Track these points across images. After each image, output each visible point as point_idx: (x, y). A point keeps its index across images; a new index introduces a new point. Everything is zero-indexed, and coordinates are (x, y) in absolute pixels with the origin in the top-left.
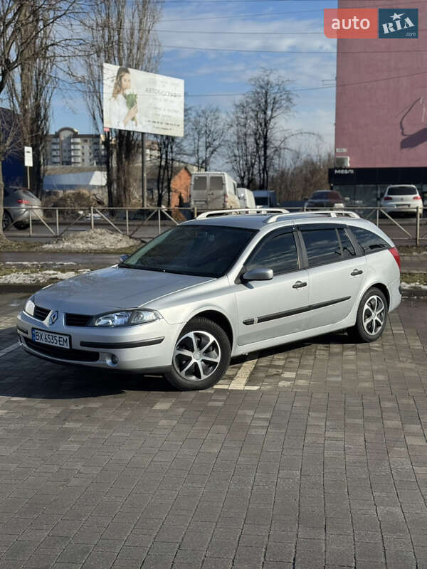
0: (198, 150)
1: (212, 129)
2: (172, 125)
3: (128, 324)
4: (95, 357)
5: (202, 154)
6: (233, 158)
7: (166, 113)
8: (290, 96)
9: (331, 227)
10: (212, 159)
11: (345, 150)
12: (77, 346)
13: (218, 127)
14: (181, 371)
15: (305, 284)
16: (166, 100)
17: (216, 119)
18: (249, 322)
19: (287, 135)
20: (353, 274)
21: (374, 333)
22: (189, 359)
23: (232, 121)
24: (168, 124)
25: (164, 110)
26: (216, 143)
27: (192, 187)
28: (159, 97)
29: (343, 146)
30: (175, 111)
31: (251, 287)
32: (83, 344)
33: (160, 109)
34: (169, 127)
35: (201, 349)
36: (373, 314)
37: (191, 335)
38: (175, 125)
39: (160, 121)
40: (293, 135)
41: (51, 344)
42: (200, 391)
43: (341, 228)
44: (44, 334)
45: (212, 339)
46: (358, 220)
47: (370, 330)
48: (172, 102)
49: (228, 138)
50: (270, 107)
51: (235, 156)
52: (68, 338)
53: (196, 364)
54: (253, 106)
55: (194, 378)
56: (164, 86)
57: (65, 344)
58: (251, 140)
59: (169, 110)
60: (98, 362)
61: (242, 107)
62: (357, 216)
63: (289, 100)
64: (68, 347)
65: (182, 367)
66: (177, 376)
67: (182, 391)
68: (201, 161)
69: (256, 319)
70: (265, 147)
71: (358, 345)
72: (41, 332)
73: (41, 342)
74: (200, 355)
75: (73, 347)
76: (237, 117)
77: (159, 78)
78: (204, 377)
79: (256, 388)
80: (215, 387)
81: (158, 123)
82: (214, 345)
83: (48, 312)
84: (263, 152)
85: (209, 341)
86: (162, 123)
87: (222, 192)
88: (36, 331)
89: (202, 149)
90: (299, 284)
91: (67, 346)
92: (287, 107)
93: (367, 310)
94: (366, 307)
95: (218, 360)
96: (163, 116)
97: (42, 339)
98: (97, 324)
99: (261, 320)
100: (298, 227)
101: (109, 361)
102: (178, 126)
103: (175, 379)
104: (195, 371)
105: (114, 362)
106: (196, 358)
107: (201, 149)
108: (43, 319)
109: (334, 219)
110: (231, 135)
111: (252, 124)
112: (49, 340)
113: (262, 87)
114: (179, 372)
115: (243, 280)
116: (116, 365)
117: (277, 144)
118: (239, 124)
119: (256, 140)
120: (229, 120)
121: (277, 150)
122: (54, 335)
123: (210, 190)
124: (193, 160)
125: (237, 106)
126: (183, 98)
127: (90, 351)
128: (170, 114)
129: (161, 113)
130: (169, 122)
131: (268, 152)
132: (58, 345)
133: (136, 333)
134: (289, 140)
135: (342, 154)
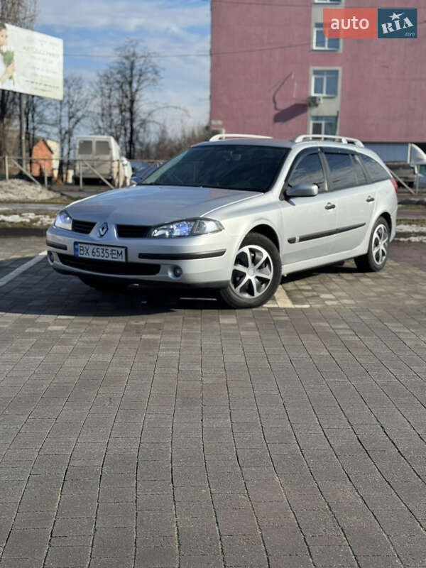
0: (60, 121)
1: (75, 99)
2: (50, 86)
3: (192, 234)
4: (156, 269)
5: (66, 125)
6: (97, 130)
7: (44, 73)
8: (158, 69)
9: (347, 152)
10: (75, 131)
11: (220, 122)
12: (134, 258)
13: (82, 97)
14: (235, 287)
15: (333, 207)
16: (44, 60)
17: (80, 88)
18: (292, 241)
19: (153, 108)
20: (368, 201)
21: (380, 263)
22: (243, 275)
23: (97, 91)
24: (46, 85)
25: (43, 70)
26: (79, 114)
27: (77, 151)
28: (37, 56)
29: (218, 118)
30: (55, 73)
31: (293, 204)
32: (142, 256)
33: (38, 69)
34: (48, 88)
35: (255, 265)
36: (380, 243)
37: (246, 249)
38: (54, 87)
39: (39, 82)
40: (159, 108)
41: (100, 258)
42: (254, 309)
43: (353, 154)
44: (91, 248)
45: (266, 254)
46: (362, 148)
47: (378, 259)
48: (51, 62)
49: (91, 109)
50: (136, 79)
51: (100, 128)
52: (123, 250)
53: (250, 281)
54: (118, 77)
55: (247, 296)
56: (42, 45)
57: (120, 257)
58: (116, 111)
59: (47, 71)
60: (157, 275)
61: (107, 78)
62: (362, 145)
63: (156, 73)
64: (124, 260)
65: (236, 283)
66: (232, 293)
67: (235, 309)
68: (63, 132)
69: (298, 238)
70: (132, 120)
71: (367, 274)
72: (87, 246)
73: (87, 256)
74: (254, 272)
75: (130, 260)
76: (102, 88)
77: (37, 36)
78: (257, 294)
79: (307, 306)
80: (265, 306)
81: (37, 83)
82: (267, 261)
83: (93, 225)
84: (128, 126)
85: (262, 255)
86: (40, 84)
87: (108, 157)
88: (79, 245)
89: (65, 119)
90: (329, 205)
91: (122, 259)
92: (154, 80)
93: (376, 239)
94: (376, 235)
95: (270, 276)
96: (42, 76)
97: (89, 254)
98: (155, 235)
99: (302, 239)
100: (321, 148)
101: (170, 274)
102: (57, 88)
103: (230, 296)
104: (249, 289)
105: (176, 275)
106: (251, 275)
107: (63, 119)
108: (88, 232)
109: (345, 144)
110: (95, 106)
111: (117, 95)
112: (97, 254)
113: (127, 58)
114: (233, 288)
115: (286, 196)
116: (179, 278)
117: (143, 117)
118: (103, 95)
119: (121, 111)
120: (92, 90)
121: (143, 123)
122: (105, 248)
123: (97, 154)
124: (56, 130)
125: (101, 77)
126: (61, 58)
127: (150, 264)
128: (49, 75)
129: (40, 73)
130: (49, 84)
131: (135, 125)
132: (110, 259)
133: (199, 244)
134: (154, 113)
135: (218, 126)
